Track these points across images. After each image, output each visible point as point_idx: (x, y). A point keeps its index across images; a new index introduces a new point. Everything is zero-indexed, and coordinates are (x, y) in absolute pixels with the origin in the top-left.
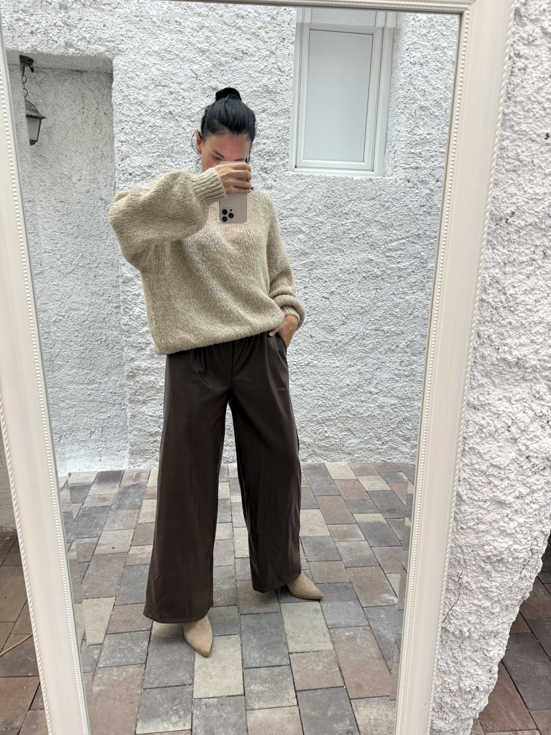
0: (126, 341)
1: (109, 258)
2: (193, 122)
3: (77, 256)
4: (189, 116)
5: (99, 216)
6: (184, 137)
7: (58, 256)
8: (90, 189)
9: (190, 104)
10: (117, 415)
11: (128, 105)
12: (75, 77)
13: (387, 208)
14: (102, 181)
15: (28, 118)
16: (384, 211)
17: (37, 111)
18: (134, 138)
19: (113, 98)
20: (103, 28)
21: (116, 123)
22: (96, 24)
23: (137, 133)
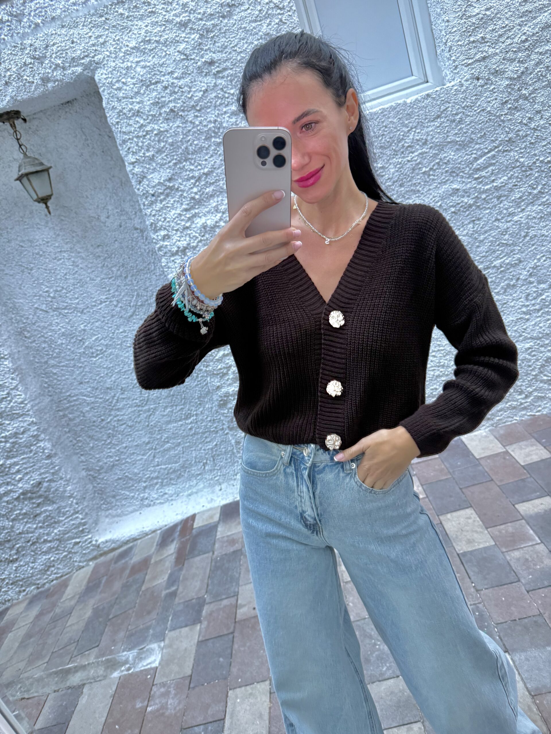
0: (206, 371)
2: (199, 111)
3: (133, 296)
4: (193, 106)
5: (140, 248)
6: (195, 132)
7: (115, 303)
8: (121, 223)
9: (189, 92)
10: (223, 441)
11: (125, 121)
12: (67, 110)
13: (459, 121)
14: (130, 210)
15: (34, 175)
16: (457, 126)
17: (42, 164)
18: (144, 154)
19: (108, 119)
20: (72, 45)
21: (120, 145)
22: (63, 44)
23: (145, 148)
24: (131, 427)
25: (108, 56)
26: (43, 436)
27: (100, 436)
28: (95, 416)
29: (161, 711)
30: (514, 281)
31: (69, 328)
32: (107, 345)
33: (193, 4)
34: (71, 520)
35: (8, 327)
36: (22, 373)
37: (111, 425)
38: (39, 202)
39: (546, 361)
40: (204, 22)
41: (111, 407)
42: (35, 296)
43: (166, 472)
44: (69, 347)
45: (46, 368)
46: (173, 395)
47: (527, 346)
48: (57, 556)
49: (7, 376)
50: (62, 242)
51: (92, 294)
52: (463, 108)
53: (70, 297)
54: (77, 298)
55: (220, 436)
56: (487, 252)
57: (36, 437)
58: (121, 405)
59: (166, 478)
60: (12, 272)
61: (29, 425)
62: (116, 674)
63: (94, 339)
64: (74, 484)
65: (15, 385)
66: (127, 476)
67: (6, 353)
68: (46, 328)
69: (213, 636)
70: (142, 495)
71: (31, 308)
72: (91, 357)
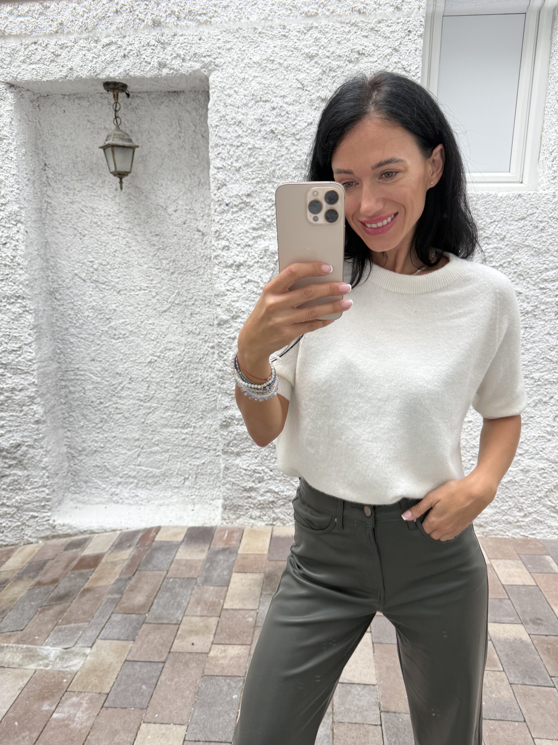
0: (220, 388)
1: (206, 294)
2: (298, 140)
3: (173, 293)
4: (294, 134)
5: (196, 250)
6: (287, 159)
7: (154, 294)
8: (186, 220)
9: (295, 119)
10: (211, 462)
11: (225, 126)
12: (172, 99)
13: (542, 230)
14: (199, 211)
15: (120, 149)
16: (538, 233)
17: (130, 140)
18: (232, 163)
19: (209, 120)
20: (199, 42)
21: (212, 147)
22: (191, 38)
23: (235, 158)
24: (126, 418)
25: (230, 63)
26: (38, 400)
27: (93, 417)
28: (95, 397)
29: (66, 722)
30: (547, 398)
31: (101, 303)
32: (131, 332)
33: (326, 41)
34: (37, 492)
35: (42, 283)
36: (40, 332)
37: (108, 410)
38: (115, 175)
39: (555, 487)
40: (330, 61)
41: (114, 393)
42: (79, 262)
43: (145, 474)
44: (93, 322)
45: (65, 335)
46: (178, 401)
47: (541, 466)
48: (10, 524)
49: (25, 330)
50: (123, 219)
51: (134, 278)
52: (550, 218)
53: (113, 274)
54: (119, 278)
55: (210, 456)
56: (529, 362)
57: (33, 398)
58: (124, 393)
59: (143, 481)
60: (64, 232)
61: (29, 385)
62: (33, 667)
63: (121, 321)
64: (52, 457)
65: (30, 341)
66: (105, 466)
67: (32, 307)
68: (79, 296)
69: (142, 660)
70: (113, 490)
71: (70, 273)
72: (112, 338)
